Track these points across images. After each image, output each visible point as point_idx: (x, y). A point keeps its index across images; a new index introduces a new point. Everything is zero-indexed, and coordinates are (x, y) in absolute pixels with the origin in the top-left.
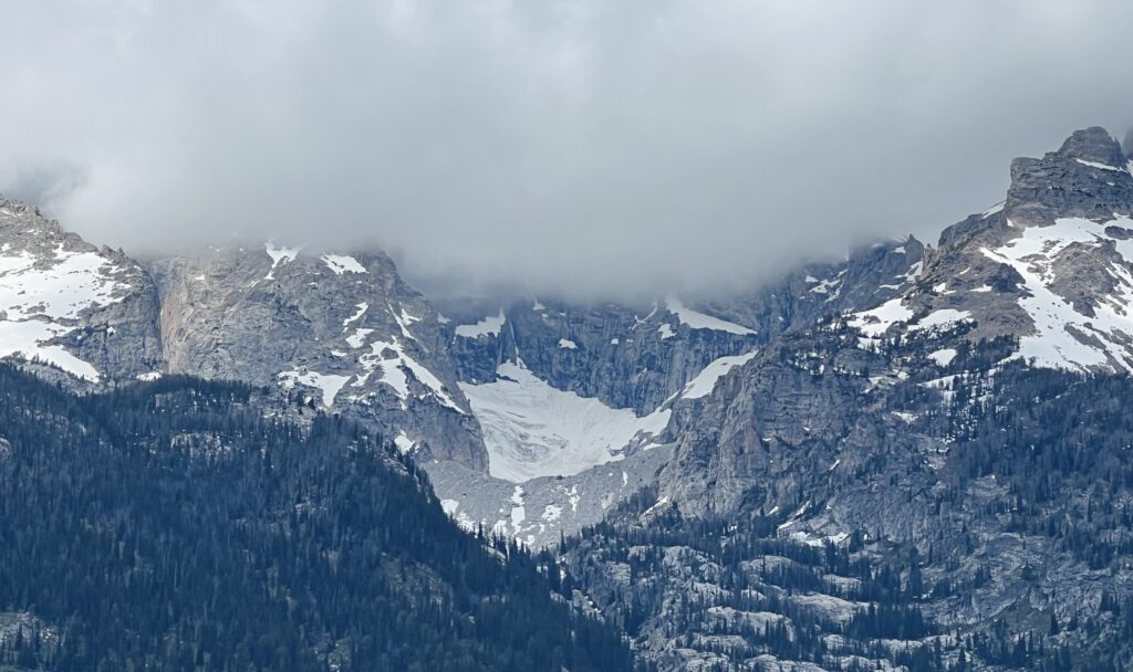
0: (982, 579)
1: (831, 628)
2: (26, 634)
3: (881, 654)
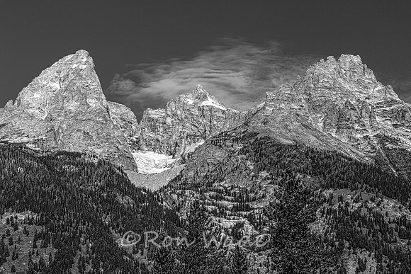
0: (264, 196)
1: (227, 209)
2: (30, 217)
3: (240, 215)
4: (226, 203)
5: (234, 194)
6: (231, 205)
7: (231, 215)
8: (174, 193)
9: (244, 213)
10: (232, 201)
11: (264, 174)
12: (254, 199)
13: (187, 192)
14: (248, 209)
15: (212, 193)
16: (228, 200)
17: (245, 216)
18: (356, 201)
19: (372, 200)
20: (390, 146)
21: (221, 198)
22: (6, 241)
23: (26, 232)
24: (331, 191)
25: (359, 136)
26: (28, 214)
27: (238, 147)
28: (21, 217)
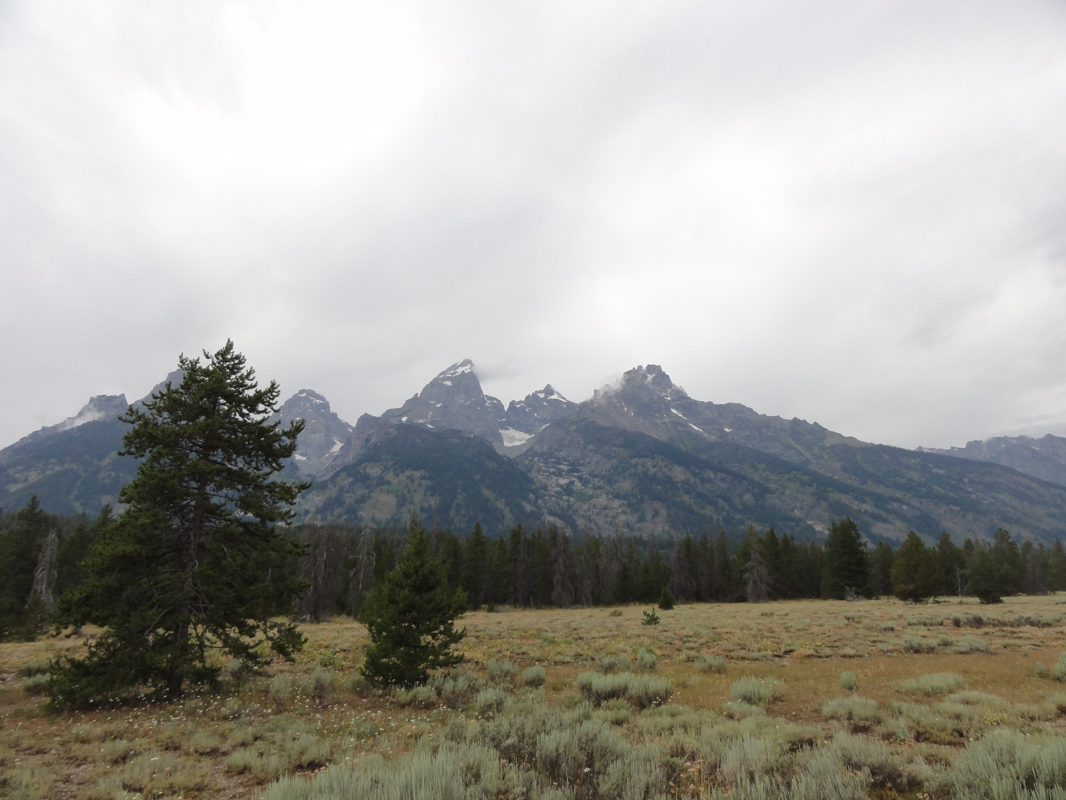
1: (563, 471)
3: (573, 475)
4: (563, 467)
5: (569, 461)
6: (566, 468)
7: (565, 475)
8: (527, 459)
9: (575, 474)
10: (567, 466)
11: (590, 447)
12: (583, 465)
13: (536, 459)
14: (578, 471)
15: (553, 460)
16: (564, 465)
17: (575, 477)
18: (654, 467)
19: (666, 466)
20: (679, 428)
21: (560, 464)
22: (406, 491)
23: (420, 485)
24: (637, 459)
25: (659, 421)
26: (422, 472)
27: (573, 428)
28: (417, 474)
